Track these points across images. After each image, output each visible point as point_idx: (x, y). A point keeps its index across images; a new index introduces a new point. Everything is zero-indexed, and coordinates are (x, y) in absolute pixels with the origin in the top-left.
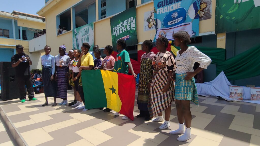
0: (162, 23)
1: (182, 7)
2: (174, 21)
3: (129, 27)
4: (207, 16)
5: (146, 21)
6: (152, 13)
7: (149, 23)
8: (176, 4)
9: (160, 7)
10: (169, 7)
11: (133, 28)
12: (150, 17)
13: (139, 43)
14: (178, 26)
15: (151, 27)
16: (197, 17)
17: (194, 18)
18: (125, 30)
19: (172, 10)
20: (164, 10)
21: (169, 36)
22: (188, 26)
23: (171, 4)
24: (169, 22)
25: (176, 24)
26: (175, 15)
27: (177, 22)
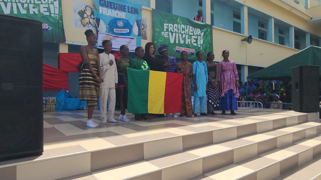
0: (107, 26)
1: (127, 19)
2: (120, 29)
3: (46, 10)
4: (144, 37)
5: (78, 13)
6: (87, 6)
7: (83, 18)
8: (121, 13)
9: (102, 6)
10: (113, 11)
11: (55, 14)
12: (84, 10)
13: (67, 42)
14: (125, 37)
15: (86, 24)
16: (139, 35)
17: (138, 35)
18: (37, 12)
19: (117, 17)
20: (107, 12)
21: (115, 44)
22: (133, 40)
23: (116, 9)
24: (115, 29)
25: (122, 34)
26: (120, 24)
27: (122, 32)
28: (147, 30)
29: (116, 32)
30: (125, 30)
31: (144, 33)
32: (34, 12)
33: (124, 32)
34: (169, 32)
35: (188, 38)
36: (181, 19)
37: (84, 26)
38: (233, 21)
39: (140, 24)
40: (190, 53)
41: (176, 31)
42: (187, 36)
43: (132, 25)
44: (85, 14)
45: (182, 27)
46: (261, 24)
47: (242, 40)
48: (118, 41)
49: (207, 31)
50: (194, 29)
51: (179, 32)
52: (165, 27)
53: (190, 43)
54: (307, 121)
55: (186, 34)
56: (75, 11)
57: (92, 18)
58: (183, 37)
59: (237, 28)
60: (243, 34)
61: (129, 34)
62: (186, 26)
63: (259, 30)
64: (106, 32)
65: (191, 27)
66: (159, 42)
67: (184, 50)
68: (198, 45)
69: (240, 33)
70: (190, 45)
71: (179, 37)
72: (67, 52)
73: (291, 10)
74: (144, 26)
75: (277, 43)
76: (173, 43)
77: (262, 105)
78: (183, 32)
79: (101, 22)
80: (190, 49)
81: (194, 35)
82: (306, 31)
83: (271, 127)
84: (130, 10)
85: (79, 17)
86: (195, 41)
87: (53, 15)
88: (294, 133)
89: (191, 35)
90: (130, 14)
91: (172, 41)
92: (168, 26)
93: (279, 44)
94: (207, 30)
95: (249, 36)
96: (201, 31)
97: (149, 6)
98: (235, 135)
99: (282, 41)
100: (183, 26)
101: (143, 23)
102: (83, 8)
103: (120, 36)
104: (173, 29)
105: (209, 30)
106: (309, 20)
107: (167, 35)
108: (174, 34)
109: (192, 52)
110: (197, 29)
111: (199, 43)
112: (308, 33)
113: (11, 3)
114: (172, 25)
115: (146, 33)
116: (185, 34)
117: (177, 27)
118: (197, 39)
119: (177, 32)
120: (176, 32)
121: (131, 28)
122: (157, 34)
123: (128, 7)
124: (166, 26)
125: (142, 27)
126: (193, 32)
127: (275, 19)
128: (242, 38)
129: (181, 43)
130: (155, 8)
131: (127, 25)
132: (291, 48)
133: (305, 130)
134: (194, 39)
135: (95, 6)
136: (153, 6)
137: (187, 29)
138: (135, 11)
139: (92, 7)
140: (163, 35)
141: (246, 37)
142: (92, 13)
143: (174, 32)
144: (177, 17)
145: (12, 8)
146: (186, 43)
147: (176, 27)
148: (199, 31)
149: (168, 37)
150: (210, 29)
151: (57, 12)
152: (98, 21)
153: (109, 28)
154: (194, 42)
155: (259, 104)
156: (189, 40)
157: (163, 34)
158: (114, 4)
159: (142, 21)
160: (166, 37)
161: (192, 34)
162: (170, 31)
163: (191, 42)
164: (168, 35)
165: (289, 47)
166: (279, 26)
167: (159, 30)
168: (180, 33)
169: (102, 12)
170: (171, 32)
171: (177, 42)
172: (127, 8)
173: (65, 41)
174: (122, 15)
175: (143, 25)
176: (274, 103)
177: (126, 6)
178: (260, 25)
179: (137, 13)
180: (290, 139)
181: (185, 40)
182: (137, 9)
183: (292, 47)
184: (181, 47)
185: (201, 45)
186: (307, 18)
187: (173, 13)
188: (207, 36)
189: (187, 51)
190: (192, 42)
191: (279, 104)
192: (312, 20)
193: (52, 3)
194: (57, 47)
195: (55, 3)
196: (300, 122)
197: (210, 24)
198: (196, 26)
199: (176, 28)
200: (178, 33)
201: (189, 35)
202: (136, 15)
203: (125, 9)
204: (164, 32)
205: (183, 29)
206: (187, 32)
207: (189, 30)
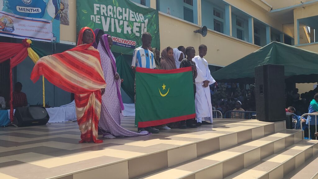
2: (26, 8)
4: (64, 21)
14: (34, 19)
16: (57, 17)
17: (54, 18)
21: (19, 29)
22: (48, 24)
24: (18, 7)
25: (29, 15)
27: (30, 12)
28: (68, 12)
29: (20, 11)
30: (34, 9)
31: (63, 15)
33: (33, 12)
34: (101, 16)
35: (128, 26)
38: (184, 7)
39: (58, 2)
40: (130, 46)
41: (110, 15)
42: (126, 23)
43: (46, 3)
45: (119, 11)
46: (217, 13)
47: (196, 32)
48: (24, 25)
49: (152, 17)
50: (136, 13)
51: (115, 17)
52: (96, 9)
53: (130, 32)
54: (274, 133)
55: (124, 21)
58: (120, 24)
59: (189, 16)
60: (195, 23)
62: (124, 9)
63: (214, 19)
64: (2, 10)
65: (131, 12)
67: (121, 41)
69: (193, 22)
70: (130, 35)
71: (115, 23)
74: (63, 5)
75: (235, 37)
76: (107, 31)
77: (222, 115)
78: (120, 18)
80: (130, 41)
81: (136, 21)
82: (266, 23)
83: (235, 141)
86: (138, 29)
88: (262, 148)
89: (133, 22)
91: (106, 29)
92: (100, 8)
93: (237, 38)
94: (153, 16)
95: (203, 27)
96: (144, 17)
98: (195, 154)
99: (240, 35)
100: (119, 9)
101: (62, 1)
103: (27, 18)
104: (107, 12)
106: (269, 11)
107: (99, 20)
108: (108, 19)
109: (133, 45)
110: (138, 14)
112: (268, 26)
114: (104, 6)
115: (67, 16)
117: (112, 10)
118: (140, 27)
119: (112, 16)
120: (110, 17)
122: (83, 18)
124: (97, 7)
125: (62, 7)
126: (134, 18)
127: (233, 7)
128: (195, 29)
129: (118, 32)
131: (38, 2)
132: (251, 44)
133: (273, 142)
134: (137, 27)
137: (126, 13)
140: (93, 20)
141: (200, 28)
143: (109, 17)
146: (124, 33)
147: (110, 9)
148: (141, 17)
149: (100, 22)
150: (156, 16)
153: (8, 5)
154: (137, 32)
155: (218, 113)
156: (129, 29)
157: (93, 17)
160: (97, 22)
161: (134, 20)
162: (102, 14)
163: (132, 30)
164: (101, 20)
165: (249, 42)
166: (236, 16)
167: (86, 13)
168: (117, 18)
170: (104, 15)
171: (113, 30)
175: (62, 3)
176: (235, 112)
178: (215, 14)
180: (257, 155)
181: (123, 29)
183: (252, 42)
184: (118, 38)
186: (266, 8)
188: (152, 24)
189: (125, 43)
190: (134, 31)
191: (241, 112)
192: (272, 11)
196: (266, 133)
197: (155, 8)
198: (137, 10)
199: (110, 11)
200: (114, 18)
201: (129, 21)
204: (94, 16)
205: (121, 14)
206: (126, 18)
207: (129, 14)
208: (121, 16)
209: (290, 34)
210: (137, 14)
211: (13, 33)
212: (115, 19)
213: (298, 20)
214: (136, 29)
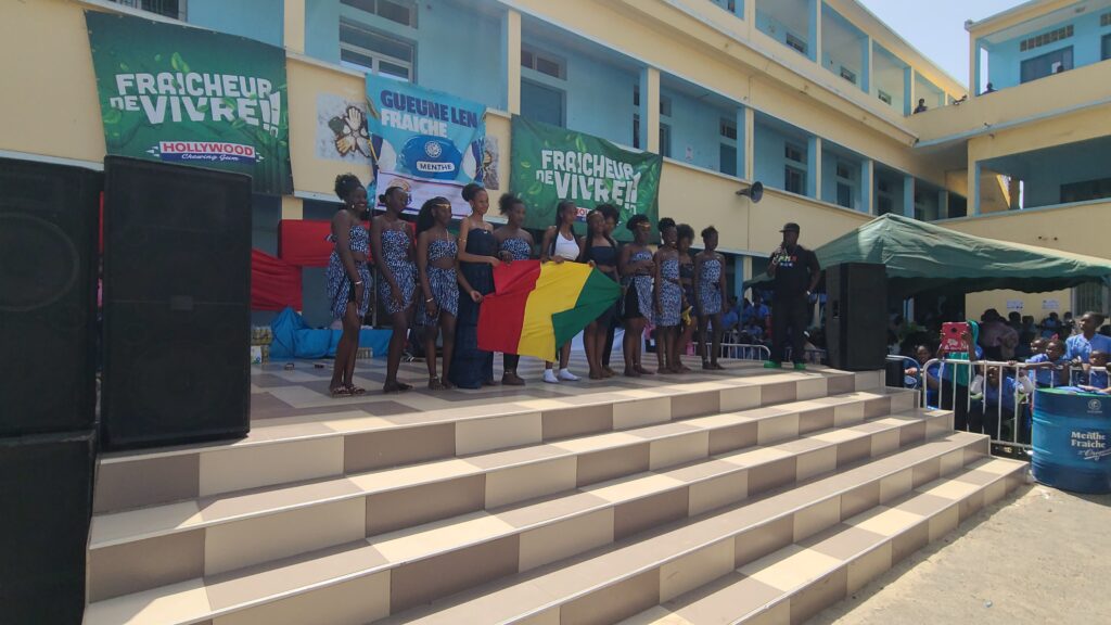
1: (450, 138)
2: (431, 163)
3: (252, 112)
4: (491, 183)
5: (327, 125)
6: (351, 107)
7: (340, 136)
8: (436, 122)
9: (389, 106)
10: (416, 118)
11: (271, 124)
12: (344, 117)
13: (297, 194)
14: (443, 181)
15: (347, 151)
16: (479, 177)
18: (230, 117)
19: (425, 132)
20: (401, 121)
23: (422, 113)
24: (419, 163)
25: (435, 175)
26: (434, 150)
27: (437, 171)
28: (498, 167)
29: (422, 170)
30: (444, 164)
31: (490, 172)
32: (223, 116)
33: (441, 171)
34: (554, 171)
35: (602, 187)
36: (584, 140)
37: (343, 155)
38: (721, 144)
39: (480, 152)
41: (571, 169)
42: (599, 182)
44: (346, 127)
45: (587, 160)
46: (793, 152)
47: (740, 193)
48: (427, 193)
49: (649, 169)
50: (617, 163)
51: (580, 172)
52: (546, 160)
53: (606, 199)
54: (851, 390)
55: (595, 178)
56: (320, 117)
57: (362, 136)
58: (588, 185)
59: (728, 162)
60: (740, 177)
61: (454, 175)
62: (595, 156)
63: (787, 166)
64: (395, 170)
65: (609, 161)
66: (528, 196)
68: (623, 205)
69: (735, 175)
71: (578, 183)
72: (301, 218)
73: (865, 118)
74: (490, 156)
75: (829, 202)
78: (589, 173)
79: (386, 146)
81: (617, 179)
82: (904, 170)
84: (458, 118)
85: (330, 134)
86: (620, 193)
87: (266, 127)
88: (803, 414)
89: (612, 180)
90: (457, 126)
91: (562, 194)
92: (552, 157)
93: (838, 204)
94: (650, 167)
95: (755, 184)
96: (634, 170)
97: (504, 107)
99: (845, 197)
100: (588, 156)
101: (489, 150)
102: (339, 112)
103: (434, 180)
104: (565, 164)
105: (654, 166)
106: (911, 146)
107: (550, 178)
108: (567, 176)
110: (622, 166)
111: (627, 200)
112: (909, 176)
113: (166, 98)
114: (561, 154)
115: (495, 174)
116: (592, 176)
117: (573, 160)
118: (624, 189)
119: (574, 171)
120: (571, 172)
121: (458, 159)
122: (523, 176)
123: (453, 110)
124: (547, 156)
125: (486, 155)
126: (613, 172)
127: (824, 142)
128: (739, 188)
129: (584, 198)
130: (519, 113)
131: (450, 153)
132: (866, 214)
133: (834, 407)
134: (620, 188)
135: (369, 105)
136: (514, 107)
137: (599, 164)
138: (471, 120)
139: (362, 110)
140: (540, 178)
141: (749, 185)
142: (364, 124)
143: (567, 172)
144: (574, 134)
145: (169, 108)
147: (571, 159)
148: (628, 170)
149: (552, 183)
150: (657, 165)
151: (276, 121)
152: (378, 142)
153: (404, 161)
154: (618, 197)
156: (605, 193)
157: (540, 175)
158: (418, 101)
159: (486, 145)
160: (547, 182)
161: (613, 176)
162: (556, 168)
163: (610, 195)
164: (553, 179)
165: (861, 210)
166: (837, 158)
167: (529, 166)
168: (583, 174)
169: (389, 122)
170: (559, 170)
172: (449, 111)
173: (293, 190)
174: (438, 128)
175: (488, 153)
177: (447, 108)
178: (790, 154)
179: (475, 126)
181: (593, 192)
182: (475, 115)
183: (867, 211)
184: (585, 210)
185: (630, 203)
186: (905, 140)
187: (568, 127)
188: (648, 181)
190: (614, 197)
192: (918, 145)
193: (266, 98)
194: (276, 206)
195: (271, 97)
196: (833, 391)
197: (657, 153)
198: (620, 156)
199: (571, 161)
200: (577, 173)
201: (604, 178)
202: (472, 129)
203: (446, 113)
204: (542, 172)
205: (590, 166)
206: (598, 172)
207: (605, 165)
208: (590, 170)
209: (961, 191)
210: (620, 164)
211: (410, 206)
212: (578, 175)
213: (977, 162)
214: (617, 193)
